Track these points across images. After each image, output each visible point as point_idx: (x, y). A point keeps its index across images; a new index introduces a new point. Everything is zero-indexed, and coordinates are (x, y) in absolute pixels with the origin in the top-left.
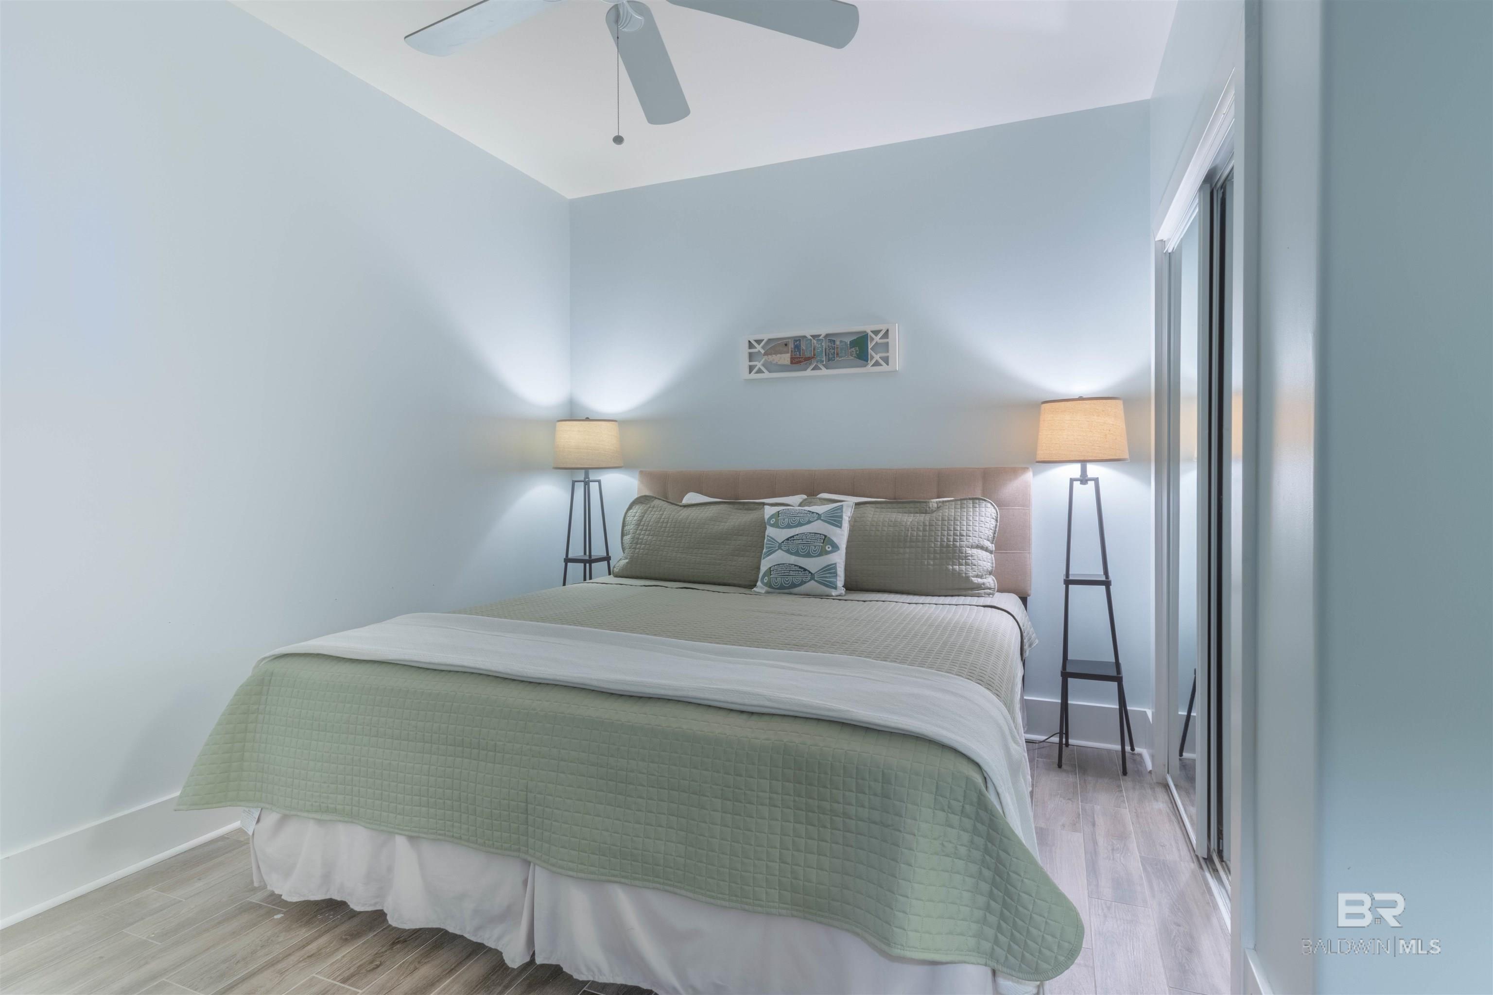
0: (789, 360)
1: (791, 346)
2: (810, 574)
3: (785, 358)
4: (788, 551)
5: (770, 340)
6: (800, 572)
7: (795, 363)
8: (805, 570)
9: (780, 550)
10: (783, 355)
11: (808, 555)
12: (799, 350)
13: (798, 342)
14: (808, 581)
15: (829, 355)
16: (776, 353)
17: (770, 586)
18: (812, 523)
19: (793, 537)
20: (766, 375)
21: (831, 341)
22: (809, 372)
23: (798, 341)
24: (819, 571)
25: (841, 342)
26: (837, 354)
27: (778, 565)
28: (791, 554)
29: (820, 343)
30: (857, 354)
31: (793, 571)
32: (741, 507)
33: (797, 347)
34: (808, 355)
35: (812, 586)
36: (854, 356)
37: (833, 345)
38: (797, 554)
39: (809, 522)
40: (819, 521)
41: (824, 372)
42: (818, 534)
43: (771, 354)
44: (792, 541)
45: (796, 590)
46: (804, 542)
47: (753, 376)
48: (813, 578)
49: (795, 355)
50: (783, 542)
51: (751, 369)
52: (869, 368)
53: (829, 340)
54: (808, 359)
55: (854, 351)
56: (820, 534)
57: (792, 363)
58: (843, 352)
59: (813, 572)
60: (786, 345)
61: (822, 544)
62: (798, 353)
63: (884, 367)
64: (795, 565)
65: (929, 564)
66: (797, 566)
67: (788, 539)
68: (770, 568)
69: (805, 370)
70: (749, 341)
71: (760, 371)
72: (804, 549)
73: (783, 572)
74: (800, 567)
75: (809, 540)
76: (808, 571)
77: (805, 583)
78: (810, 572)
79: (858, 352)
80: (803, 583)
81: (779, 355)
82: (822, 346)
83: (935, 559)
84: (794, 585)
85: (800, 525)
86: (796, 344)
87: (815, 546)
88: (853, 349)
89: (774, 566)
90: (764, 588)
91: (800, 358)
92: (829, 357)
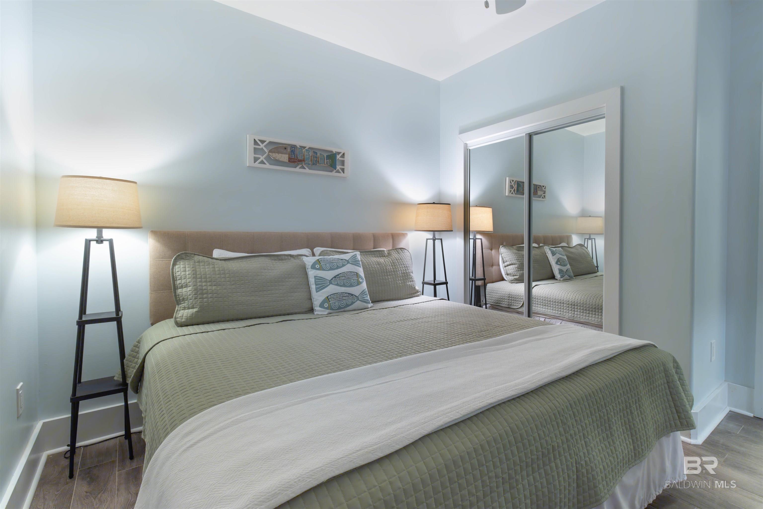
0: (287, 159)
1: (289, 150)
2: (356, 297)
3: (285, 158)
4: (337, 285)
5: (271, 143)
6: (350, 297)
7: (291, 162)
8: (352, 295)
9: (331, 285)
10: (283, 155)
11: (351, 286)
12: (294, 154)
13: (293, 149)
14: (356, 301)
15: (313, 161)
16: (278, 153)
17: (332, 309)
18: (346, 266)
19: (338, 275)
20: (267, 166)
21: (314, 152)
22: (298, 169)
23: (293, 147)
24: (360, 295)
25: (321, 154)
26: (318, 162)
27: (334, 294)
28: (341, 286)
29: (308, 152)
30: (330, 164)
31: (345, 297)
32: (276, 258)
33: (293, 152)
34: (300, 158)
35: (358, 304)
36: (328, 164)
37: (316, 156)
38: (344, 286)
39: (343, 265)
40: (349, 264)
41: (307, 171)
42: (352, 272)
43: (274, 152)
44: (338, 278)
45: (348, 308)
46: (347, 278)
47: (257, 164)
48: (358, 299)
49: (291, 156)
50: (332, 279)
51: (256, 160)
52: (334, 174)
53: (313, 151)
54: (300, 161)
55: (329, 161)
56: (354, 272)
57: (289, 161)
58: (322, 161)
59: (357, 296)
60: (285, 148)
61: (357, 278)
62: (293, 156)
63: (342, 174)
64: (346, 293)
65: (399, 283)
66: (347, 293)
67: (335, 277)
68: (327, 297)
69: (296, 167)
70: (254, 140)
71: (262, 162)
72: (348, 282)
73: (338, 298)
74: (349, 294)
75: (349, 276)
76: (354, 295)
77: (354, 302)
78: (356, 296)
79: (331, 163)
80: (353, 303)
81: (280, 154)
82: (309, 155)
83: (401, 280)
84: (348, 306)
85: (338, 267)
86: (292, 149)
87: (354, 280)
88: (328, 160)
89: (331, 295)
90: (326, 311)
91: (294, 159)
92: (313, 162)
